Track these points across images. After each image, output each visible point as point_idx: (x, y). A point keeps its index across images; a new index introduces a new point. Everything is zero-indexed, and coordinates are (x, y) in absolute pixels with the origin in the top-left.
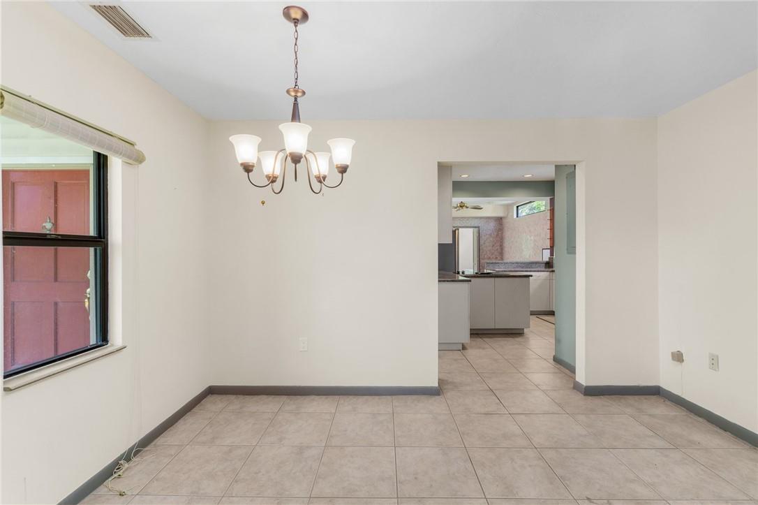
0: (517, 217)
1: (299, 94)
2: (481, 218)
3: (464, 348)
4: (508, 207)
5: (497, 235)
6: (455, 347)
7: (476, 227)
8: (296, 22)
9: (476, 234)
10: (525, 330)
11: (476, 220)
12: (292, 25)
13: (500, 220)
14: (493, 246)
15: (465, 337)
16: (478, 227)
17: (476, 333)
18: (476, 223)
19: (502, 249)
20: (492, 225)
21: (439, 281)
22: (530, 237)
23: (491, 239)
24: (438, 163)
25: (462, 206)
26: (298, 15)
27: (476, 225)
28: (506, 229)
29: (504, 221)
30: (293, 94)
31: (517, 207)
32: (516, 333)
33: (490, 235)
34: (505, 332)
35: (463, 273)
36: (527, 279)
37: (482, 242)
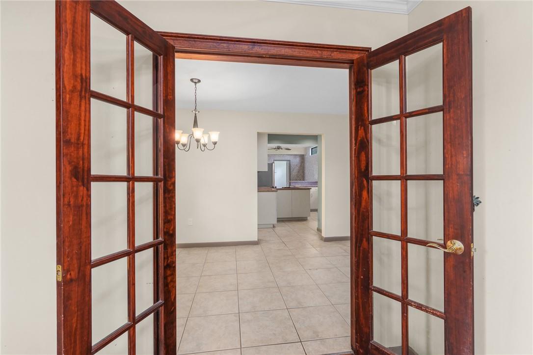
0: (312, 155)
1: (197, 112)
2: (291, 155)
3: (274, 227)
4: (306, 149)
5: (301, 166)
6: (269, 226)
8: (195, 83)
9: (288, 165)
10: (308, 218)
11: (288, 156)
12: (194, 84)
13: (302, 157)
14: (298, 172)
15: (275, 222)
16: (289, 161)
17: (280, 220)
18: (288, 158)
19: (304, 174)
20: (298, 160)
21: (258, 191)
23: (297, 168)
24: (258, 133)
25: (279, 148)
26: (196, 81)
28: (306, 162)
29: (305, 157)
30: (194, 112)
31: (312, 149)
32: (303, 219)
33: (297, 165)
34: (298, 219)
35: (276, 187)
36: (308, 190)
37: (292, 170)
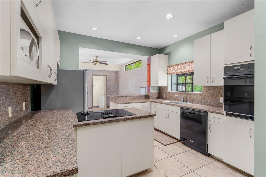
0: (126, 71)
2: (108, 71)
4: (121, 66)
5: (116, 80)
7: (105, 76)
9: (105, 79)
13: (117, 73)
14: (114, 85)
16: (106, 76)
18: (105, 73)
19: (118, 87)
20: (113, 75)
22: (133, 81)
23: (113, 82)
27: (105, 75)
28: (120, 77)
29: (119, 73)
31: (126, 66)
33: (112, 80)
37: (108, 84)
